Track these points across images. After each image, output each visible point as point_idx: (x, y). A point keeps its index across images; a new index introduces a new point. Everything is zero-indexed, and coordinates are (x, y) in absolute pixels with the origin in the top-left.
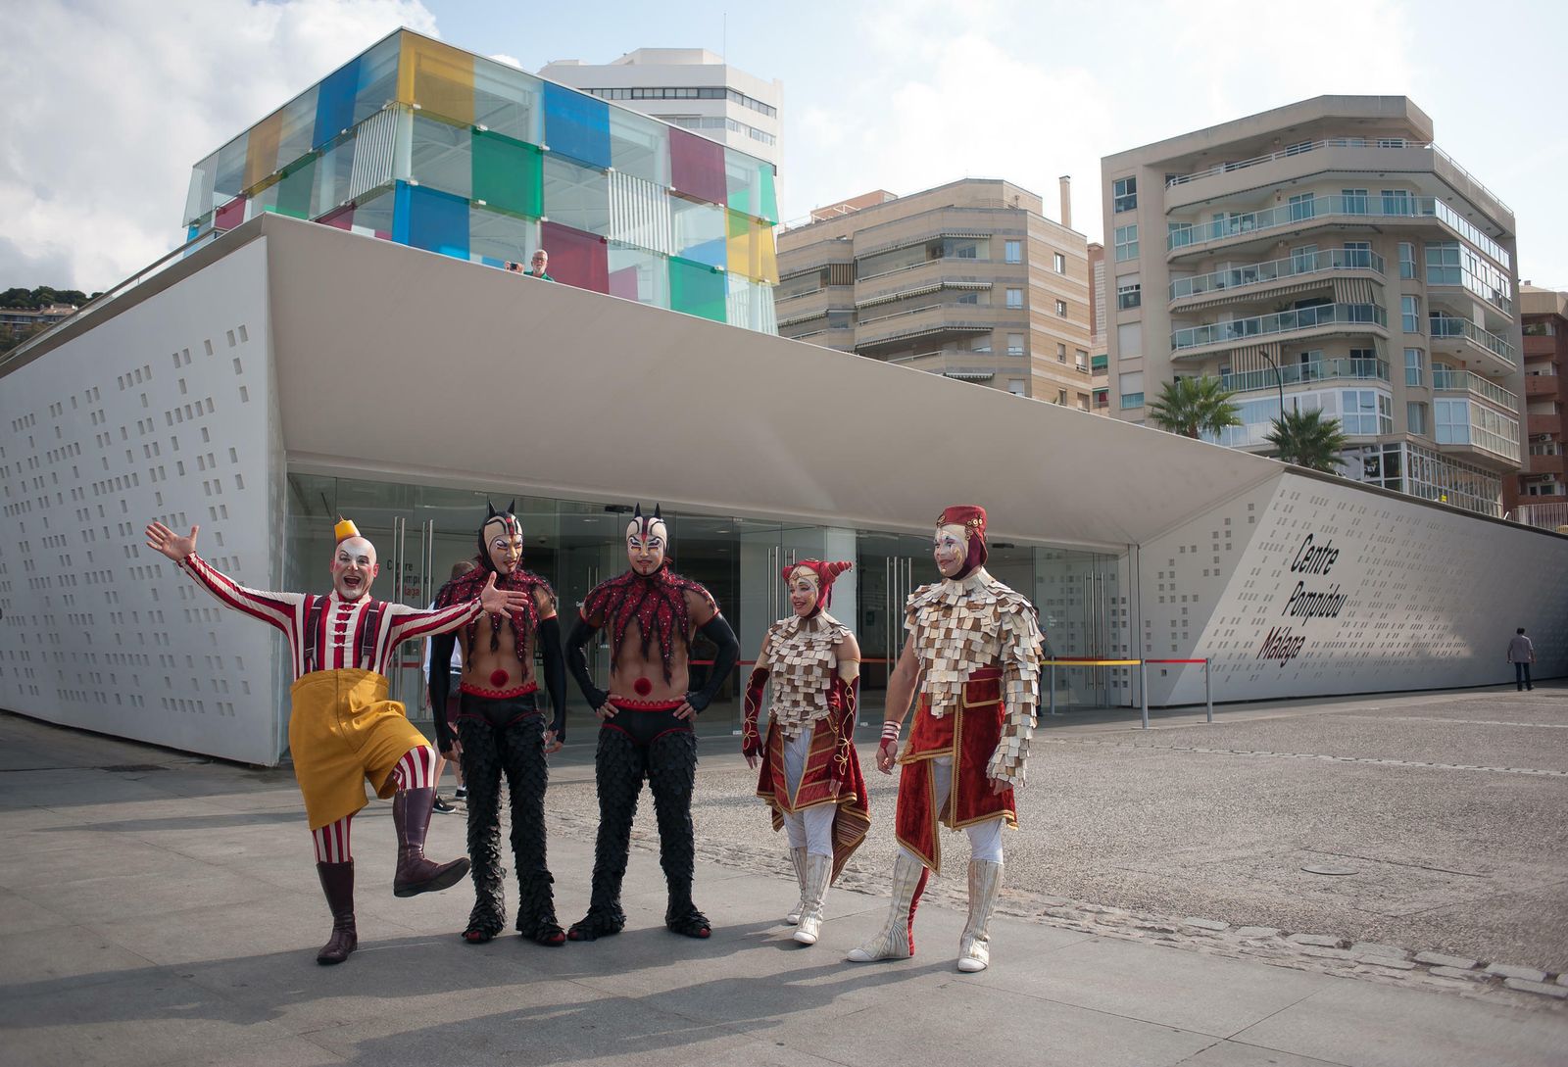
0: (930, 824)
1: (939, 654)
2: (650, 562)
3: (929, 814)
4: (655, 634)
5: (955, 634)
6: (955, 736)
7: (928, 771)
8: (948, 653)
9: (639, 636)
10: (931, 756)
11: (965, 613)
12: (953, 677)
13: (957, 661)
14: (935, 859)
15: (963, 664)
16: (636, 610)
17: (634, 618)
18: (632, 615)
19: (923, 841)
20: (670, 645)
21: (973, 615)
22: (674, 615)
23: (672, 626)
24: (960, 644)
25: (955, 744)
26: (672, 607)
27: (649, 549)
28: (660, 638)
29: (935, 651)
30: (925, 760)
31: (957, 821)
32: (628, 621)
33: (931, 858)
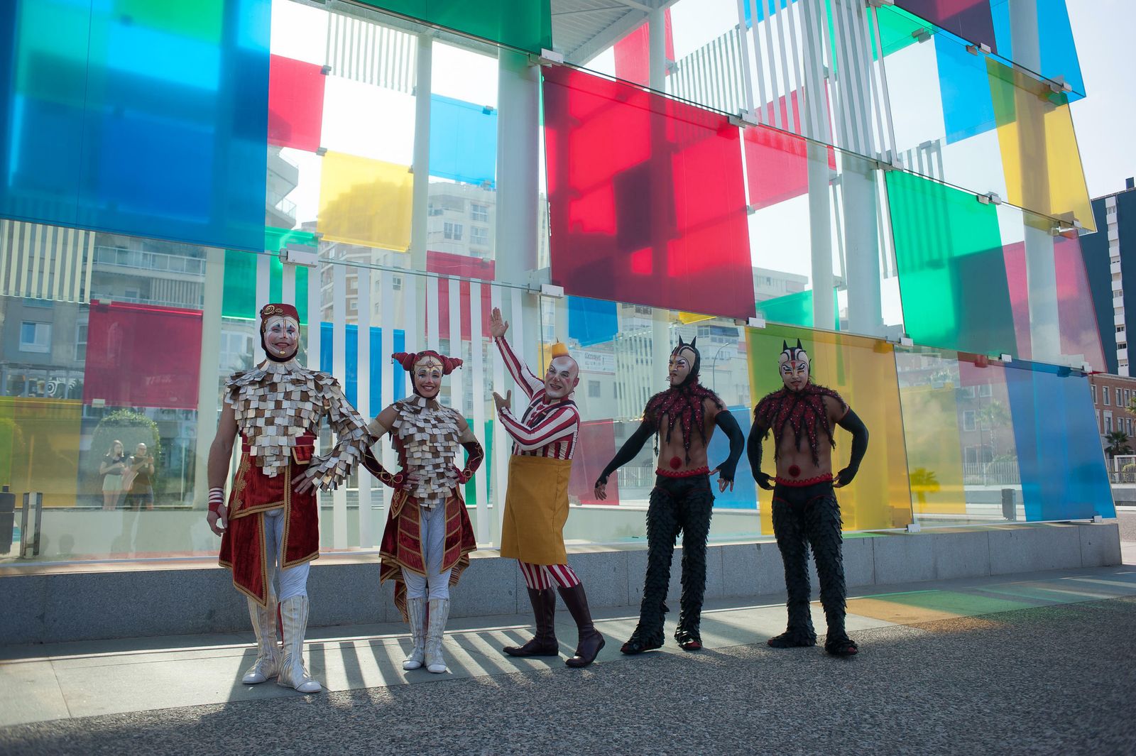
0: (260, 567)
1: (270, 422)
2: (800, 382)
3: (260, 559)
4: (804, 431)
5: (286, 404)
6: (285, 492)
7: (259, 522)
8: (278, 421)
9: (792, 434)
10: (264, 510)
11: (290, 388)
12: (283, 441)
13: (286, 427)
14: (264, 596)
15: (291, 430)
16: (790, 414)
17: (789, 422)
18: (786, 420)
19: (254, 583)
20: (815, 438)
21: (299, 389)
22: (817, 415)
23: (815, 424)
24: (292, 413)
25: (286, 500)
26: (814, 410)
27: (798, 372)
28: (808, 434)
29: (263, 420)
30: (256, 514)
31: (287, 561)
32: (784, 422)
33: (261, 596)
